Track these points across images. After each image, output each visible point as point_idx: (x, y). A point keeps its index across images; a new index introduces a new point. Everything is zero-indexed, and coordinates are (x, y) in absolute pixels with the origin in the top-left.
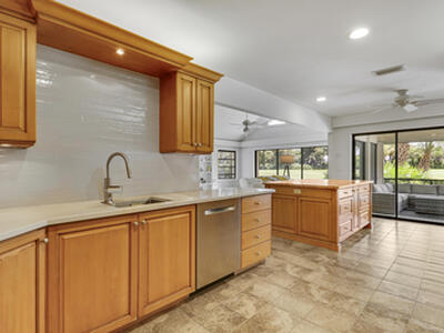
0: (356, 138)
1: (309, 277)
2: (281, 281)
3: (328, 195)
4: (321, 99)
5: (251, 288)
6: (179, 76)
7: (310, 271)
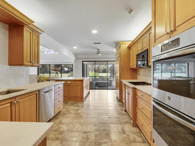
0: (84, 63)
1: (79, 112)
2: (71, 116)
3: (80, 83)
4: (75, 48)
5: (61, 121)
6: (25, 28)
7: (78, 110)
